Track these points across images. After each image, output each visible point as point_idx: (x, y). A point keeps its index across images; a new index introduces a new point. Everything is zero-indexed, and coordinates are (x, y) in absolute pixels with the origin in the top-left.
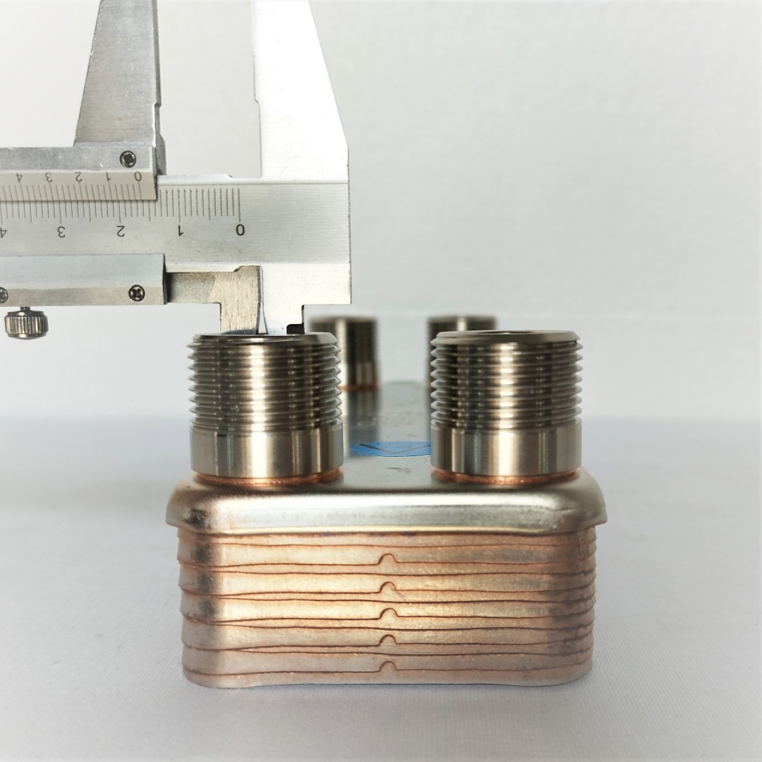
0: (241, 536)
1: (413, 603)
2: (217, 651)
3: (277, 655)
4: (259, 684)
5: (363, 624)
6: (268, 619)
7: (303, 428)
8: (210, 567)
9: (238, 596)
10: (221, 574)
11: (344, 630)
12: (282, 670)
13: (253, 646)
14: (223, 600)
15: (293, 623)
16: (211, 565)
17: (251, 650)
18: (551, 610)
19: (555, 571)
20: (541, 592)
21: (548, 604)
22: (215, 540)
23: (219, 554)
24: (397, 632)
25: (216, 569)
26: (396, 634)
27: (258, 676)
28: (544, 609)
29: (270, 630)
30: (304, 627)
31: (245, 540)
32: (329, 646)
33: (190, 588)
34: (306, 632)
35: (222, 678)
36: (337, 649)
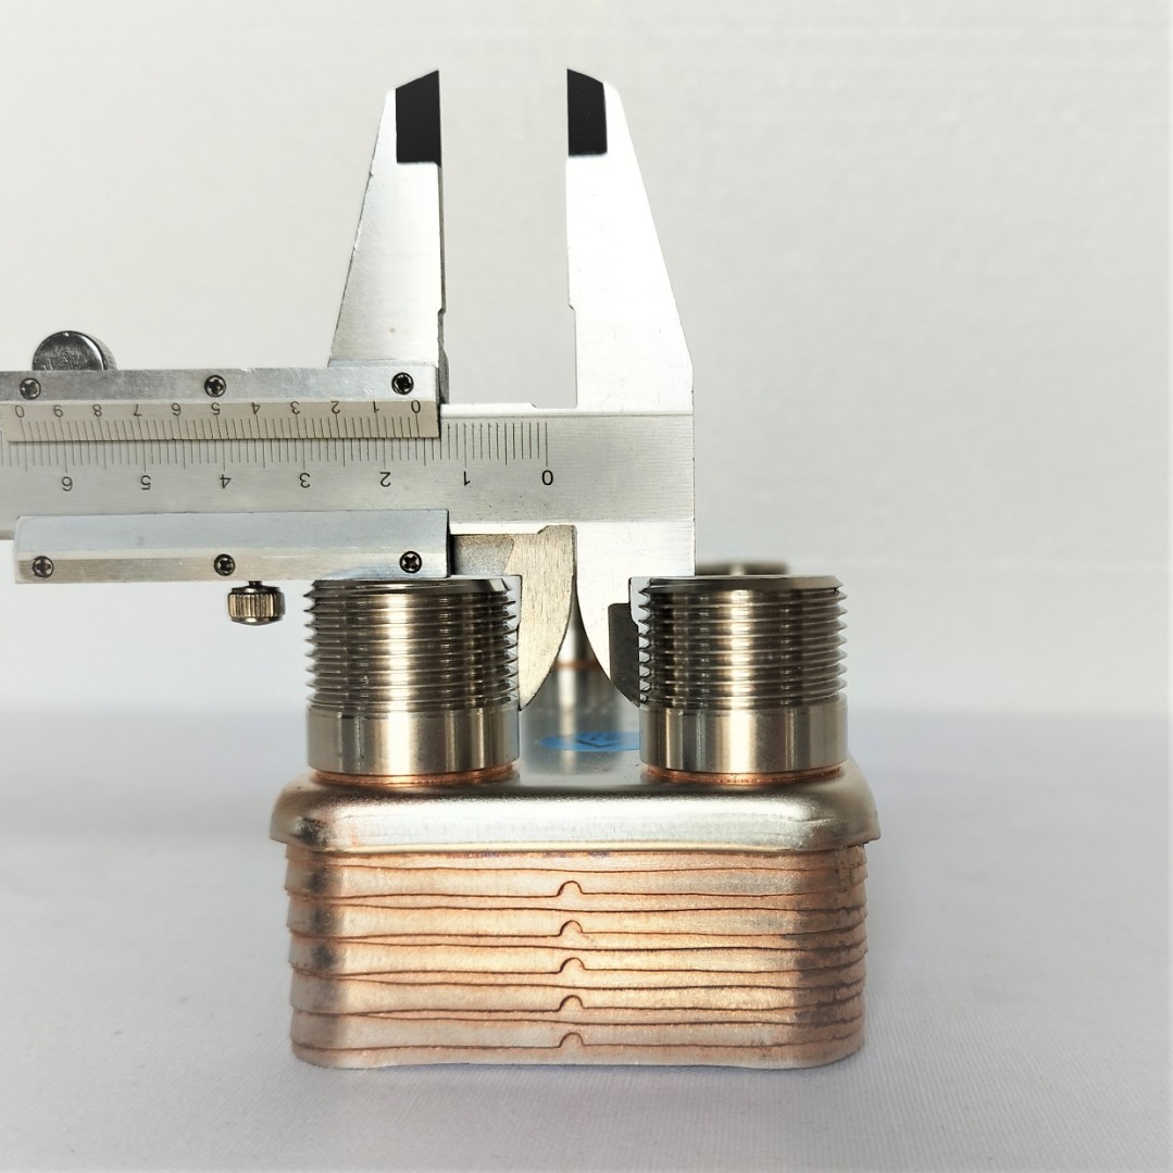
0: (368, 855)
1: (606, 950)
2: (335, 1016)
3: (418, 1024)
4: (393, 1063)
5: (536, 979)
6: (407, 972)
7: (461, 707)
8: (326, 898)
9: (364, 939)
10: (342, 909)
11: (512, 988)
12: (425, 1043)
13: (385, 1009)
14: (344, 945)
15: (439, 978)
16: (327, 895)
17: (382, 1015)
18: (798, 962)
19: (803, 907)
20: (783, 936)
21: (794, 953)
22: (333, 861)
23: (339, 881)
24: (584, 991)
25: (334, 902)
26: (582, 994)
27: (391, 1053)
28: (788, 960)
29: (409, 988)
30: (455, 984)
31: (374, 862)
32: (490, 1011)
33: (300, 928)
34: (458, 990)
35: (342, 1054)
36: (502, 1016)
